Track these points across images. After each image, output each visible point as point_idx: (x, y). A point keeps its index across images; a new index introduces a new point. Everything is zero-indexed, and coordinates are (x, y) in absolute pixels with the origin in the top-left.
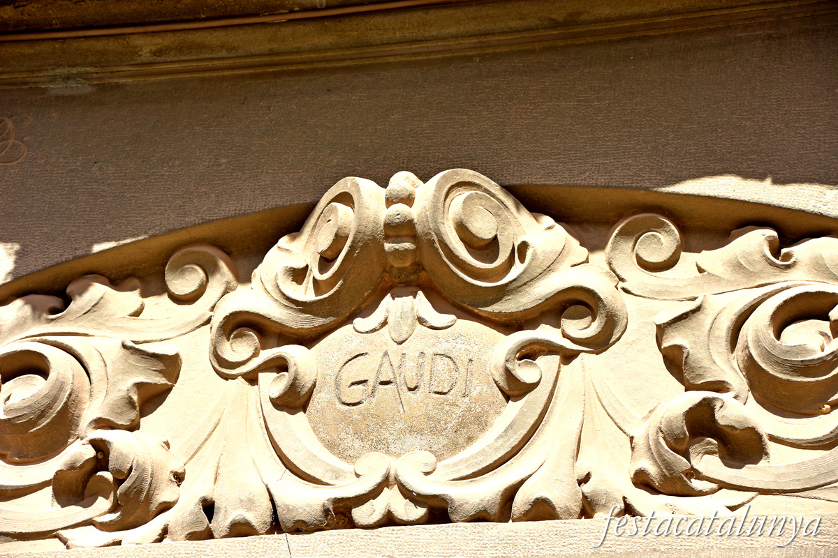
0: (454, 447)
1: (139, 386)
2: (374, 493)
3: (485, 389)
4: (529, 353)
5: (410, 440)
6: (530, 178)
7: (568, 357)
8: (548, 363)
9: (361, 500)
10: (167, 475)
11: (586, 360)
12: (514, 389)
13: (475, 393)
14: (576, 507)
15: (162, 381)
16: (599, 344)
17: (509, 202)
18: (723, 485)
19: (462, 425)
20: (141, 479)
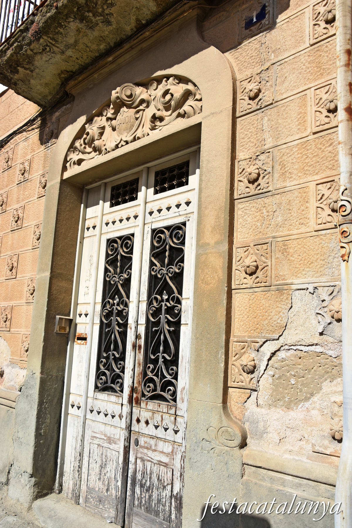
0: (130, 131)
1: (99, 133)
2: (120, 142)
3: (133, 120)
4: (138, 112)
5: (124, 132)
6: (138, 80)
7: (144, 110)
8: (141, 113)
9: (119, 144)
10: (103, 145)
11: (147, 110)
12: (137, 119)
13: (131, 121)
14: (143, 136)
15: (102, 131)
16: (148, 106)
17: (134, 86)
18: (160, 126)
19: (130, 127)
20: (99, 148)
